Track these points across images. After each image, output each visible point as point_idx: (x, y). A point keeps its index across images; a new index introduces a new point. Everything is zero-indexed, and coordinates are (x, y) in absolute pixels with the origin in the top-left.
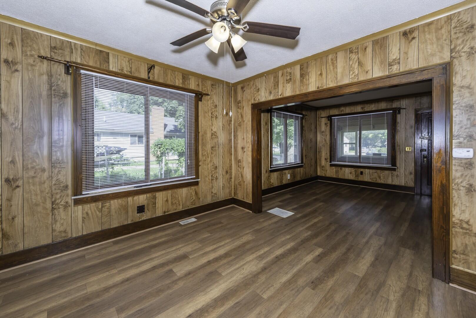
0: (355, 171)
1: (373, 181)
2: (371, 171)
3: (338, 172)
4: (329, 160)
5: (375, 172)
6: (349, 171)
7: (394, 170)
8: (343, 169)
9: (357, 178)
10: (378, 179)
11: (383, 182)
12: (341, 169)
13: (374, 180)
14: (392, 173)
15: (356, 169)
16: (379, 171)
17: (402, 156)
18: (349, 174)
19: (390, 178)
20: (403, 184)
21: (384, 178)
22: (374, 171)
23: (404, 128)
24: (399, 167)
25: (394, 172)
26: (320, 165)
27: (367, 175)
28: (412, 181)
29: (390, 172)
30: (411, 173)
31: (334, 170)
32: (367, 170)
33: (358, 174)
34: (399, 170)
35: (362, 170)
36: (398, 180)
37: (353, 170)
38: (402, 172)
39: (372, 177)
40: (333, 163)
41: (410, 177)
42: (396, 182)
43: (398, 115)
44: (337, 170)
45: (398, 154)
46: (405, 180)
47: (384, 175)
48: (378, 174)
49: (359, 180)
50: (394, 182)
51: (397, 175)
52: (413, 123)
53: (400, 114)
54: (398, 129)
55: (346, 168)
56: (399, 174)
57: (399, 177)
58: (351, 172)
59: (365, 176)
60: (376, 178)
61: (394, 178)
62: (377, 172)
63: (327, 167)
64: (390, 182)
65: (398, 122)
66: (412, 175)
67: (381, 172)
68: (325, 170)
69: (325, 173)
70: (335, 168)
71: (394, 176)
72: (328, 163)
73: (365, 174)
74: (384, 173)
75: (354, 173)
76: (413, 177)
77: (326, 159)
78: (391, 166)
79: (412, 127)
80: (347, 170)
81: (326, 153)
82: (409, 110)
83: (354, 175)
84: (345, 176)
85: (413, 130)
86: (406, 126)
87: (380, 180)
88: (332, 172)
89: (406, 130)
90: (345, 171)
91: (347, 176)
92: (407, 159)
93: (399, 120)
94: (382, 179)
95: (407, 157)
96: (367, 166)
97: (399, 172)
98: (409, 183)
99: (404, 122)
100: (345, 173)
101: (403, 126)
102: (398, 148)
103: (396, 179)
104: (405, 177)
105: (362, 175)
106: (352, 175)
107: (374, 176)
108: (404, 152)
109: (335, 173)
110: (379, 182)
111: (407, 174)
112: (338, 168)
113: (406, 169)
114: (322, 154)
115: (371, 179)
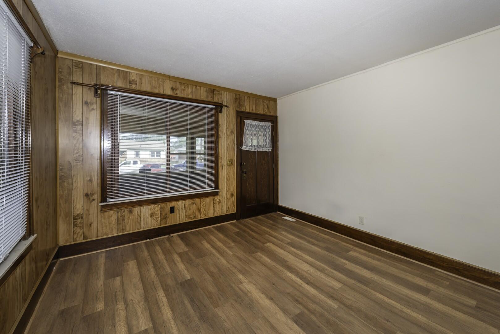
0: (160, 208)
1: (190, 220)
2: (187, 202)
3: (123, 219)
4: (97, 196)
5: (193, 204)
6: (150, 212)
7: (216, 194)
8: (136, 210)
9: (164, 221)
10: (197, 213)
11: (203, 217)
12: (131, 212)
13: (192, 216)
14: (214, 199)
15: (163, 205)
16: (198, 200)
17: (224, 172)
18: (150, 218)
19: (212, 208)
20: (225, 213)
21: (204, 209)
22: (191, 201)
24: (221, 189)
25: (217, 198)
26: (67, 215)
27: (181, 213)
28: (233, 204)
29: (212, 198)
30: (232, 195)
31: (114, 218)
32: (180, 202)
33: (166, 214)
34: (221, 193)
35: (173, 204)
36: (220, 208)
37: (156, 208)
38: (224, 195)
39: (189, 212)
40: (110, 201)
41: (231, 201)
42: (218, 211)
43: (220, 115)
44: (121, 216)
45: (220, 170)
46: (227, 205)
47: (204, 205)
48: (197, 206)
49: (169, 224)
50: (216, 213)
51: (219, 201)
52: (234, 128)
53: (222, 113)
54: (220, 135)
55: (142, 208)
56: (221, 199)
57: (221, 203)
58: (152, 213)
59: (178, 215)
60: (194, 214)
61: (216, 206)
62: (196, 202)
63: (91, 215)
64: (211, 214)
65: (220, 125)
66: (233, 198)
67: (201, 201)
68: (84, 225)
69: (83, 233)
70: (114, 213)
71: (216, 203)
72: (96, 205)
73: (178, 210)
74: (205, 202)
75: (158, 214)
76: (234, 199)
77: (87, 195)
78: (214, 188)
79: (233, 133)
80: (144, 210)
81: (89, 179)
82: (230, 110)
83: (158, 217)
84: (140, 224)
85: (234, 137)
86: (227, 131)
87: (199, 214)
88: (106, 226)
89: (227, 137)
90: (139, 213)
91: (144, 224)
92: (228, 176)
93: (220, 122)
94: (203, 212)
95: (229, 174)
96: (182, 194)
97: (221, 197)
98: (231, 209)
99: (226, 125)
100: (139, 218)
101: (224, 131)
102: (220, 161)
103: (218, 207)
104: (227, 201)
105: (173, 214)
106: (156, 217)
107: (192, 211)
108: (226, 167)
109: (114, 225)
110: (199, 218)
111: (229, 196)
112: (124, 211)
113: (228, 189)
114: (75, 181)
115: (188, 216)
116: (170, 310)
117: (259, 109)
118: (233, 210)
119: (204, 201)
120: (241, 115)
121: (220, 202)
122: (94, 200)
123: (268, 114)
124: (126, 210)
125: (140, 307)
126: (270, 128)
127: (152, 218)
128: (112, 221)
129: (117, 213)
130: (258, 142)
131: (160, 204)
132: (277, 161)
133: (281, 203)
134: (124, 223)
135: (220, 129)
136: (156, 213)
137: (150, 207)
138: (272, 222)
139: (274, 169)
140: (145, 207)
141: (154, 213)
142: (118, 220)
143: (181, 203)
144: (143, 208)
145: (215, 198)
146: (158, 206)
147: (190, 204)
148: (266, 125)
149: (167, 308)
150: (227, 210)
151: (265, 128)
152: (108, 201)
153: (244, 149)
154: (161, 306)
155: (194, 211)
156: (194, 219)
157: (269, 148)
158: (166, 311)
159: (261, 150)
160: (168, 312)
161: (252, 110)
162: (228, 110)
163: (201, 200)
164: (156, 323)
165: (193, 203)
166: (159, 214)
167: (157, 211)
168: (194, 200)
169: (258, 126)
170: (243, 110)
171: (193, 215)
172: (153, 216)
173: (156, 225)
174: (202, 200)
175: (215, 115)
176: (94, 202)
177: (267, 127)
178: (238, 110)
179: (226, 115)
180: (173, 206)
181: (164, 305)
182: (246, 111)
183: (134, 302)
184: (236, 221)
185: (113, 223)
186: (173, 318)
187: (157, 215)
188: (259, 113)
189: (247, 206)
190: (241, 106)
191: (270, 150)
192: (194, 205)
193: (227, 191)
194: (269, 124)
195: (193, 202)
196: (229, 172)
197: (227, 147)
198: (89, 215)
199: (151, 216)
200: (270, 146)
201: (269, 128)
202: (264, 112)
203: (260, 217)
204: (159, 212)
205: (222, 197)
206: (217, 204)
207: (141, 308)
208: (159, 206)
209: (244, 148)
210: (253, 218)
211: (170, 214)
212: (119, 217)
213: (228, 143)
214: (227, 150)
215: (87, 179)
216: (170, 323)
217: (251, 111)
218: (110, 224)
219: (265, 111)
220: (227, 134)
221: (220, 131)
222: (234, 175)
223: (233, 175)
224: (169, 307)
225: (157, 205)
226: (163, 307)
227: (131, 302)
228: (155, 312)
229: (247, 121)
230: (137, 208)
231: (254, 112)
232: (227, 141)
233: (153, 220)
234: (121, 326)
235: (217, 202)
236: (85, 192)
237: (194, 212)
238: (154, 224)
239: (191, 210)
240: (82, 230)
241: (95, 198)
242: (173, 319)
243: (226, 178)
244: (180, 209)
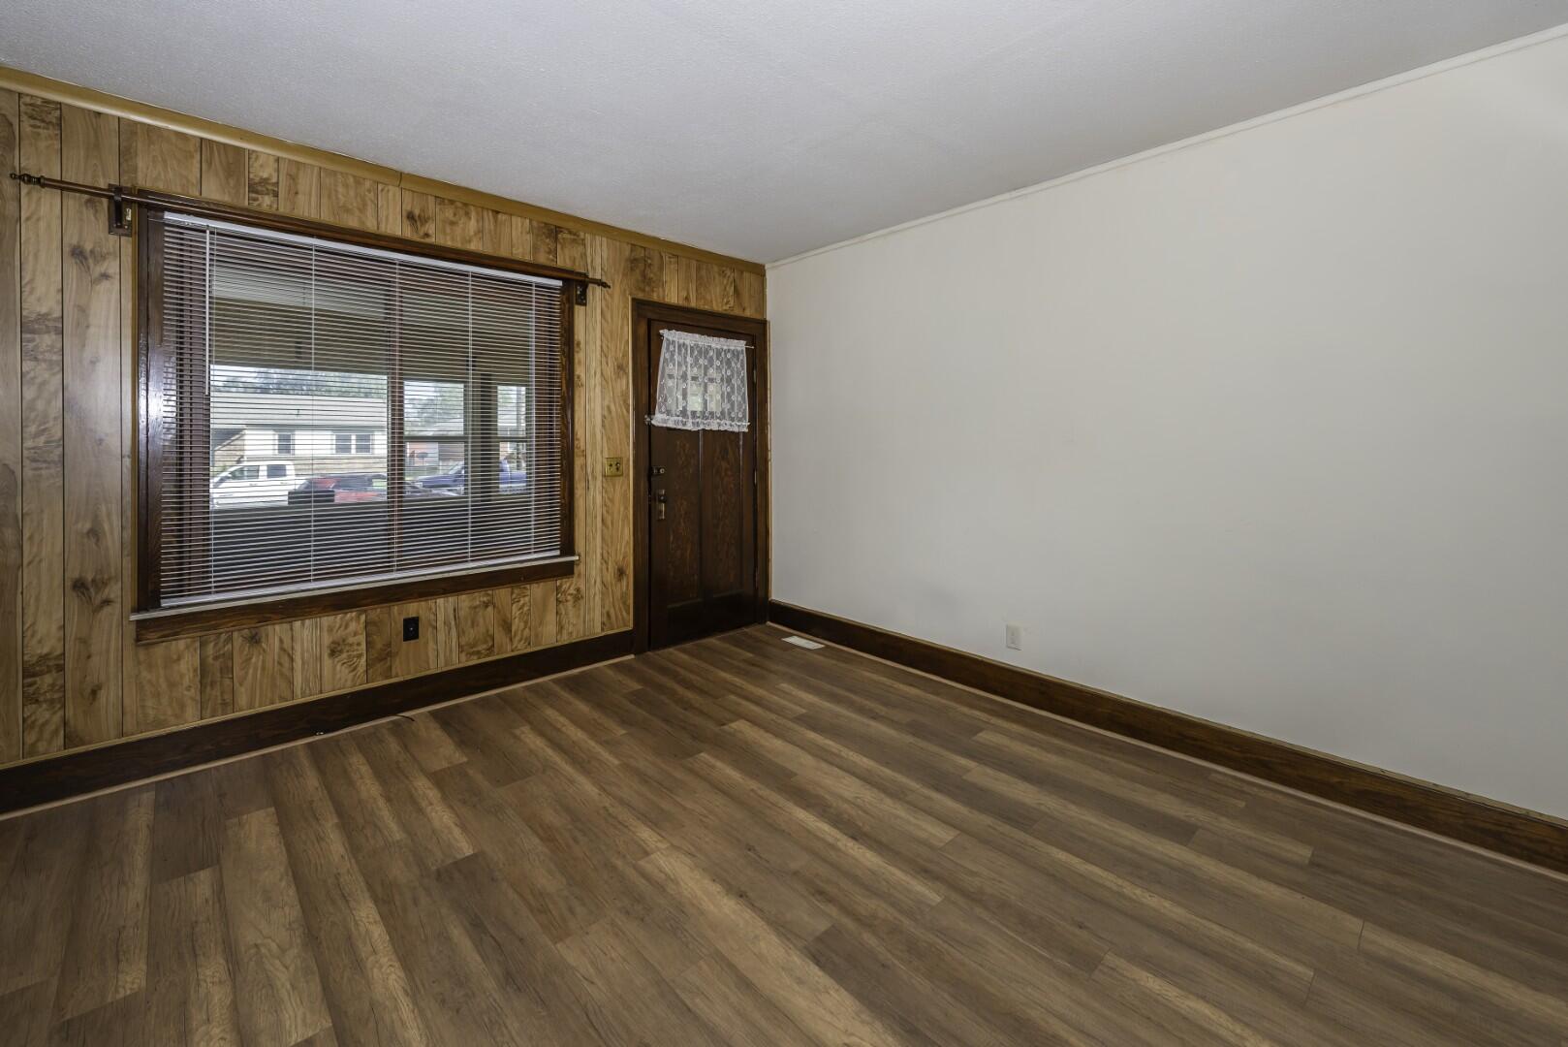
0: (367, 623)
1: (474, 661)
2: (465, 601)
3: (227, 670)
4: (121, 590)
5: (486, 605)
6: (327, 640)
7: (567, 570)
8: (276, 633)
9: (379, 667)
10: (500, 636)
11: (522, 648)
12: (254, 640)
13: (482, 647)
14: (558, 589)
15: (376, 612)
16: (502, 594)
17: (594, 498)
18: (327, 662)
19: (551, 618)
20: (598, 632)
21: (526, 623)
22: (480, 597)
23: (598, 375)
24: (583, 555)
25: (568, 585)
27: (441, 636)
28: (624, 603)
29: (551, 584)
30: (621, 573)
32: (440, 601)
33: (389, 645)
34: (582, 567)
35: (412, 608)
36: (578, 616)
37: (351, 625)
38: (594, 573)
39: (471, 634)
40: (172, 605)
41: (618, 594)
42: (574, 625)
43: (579, 310)
44: (216, 658)
45: (579, 491)
46: (603, 606)
47: (526, 609)
48: (499, 612)
49: (397, 676)
50: (565, 632)
51: (575, 592)
52: (625, 355)
53: (585, 305)
54: (579, 377)
55: (297, 624)
56: (582, 587)
57: (582, 602)
58: (333, 642)
59: (431, 645)
60: (488, 639)
61: (566, 610)
62: (495, 600)
63: (95, 660)
64: (550, 636)
65: (579, 344)
66: (624, 583)
67: (514, 596)
68: (69, 694)
69: (65, 724)
70: (187, 647)
71: (567, 601)
72: (117, 619)
73: (430, 629)
74: (527, 599)
75: (359, 644)
76: (628, 585)
77: (79, 586)
78: (558, 553)
79: (621, 372)
80: (306, 632)
81: (88, 526)
82: (611, 296)
83: (359, 656)
84: (291, 683)
85: (626, 384)
86: (604, 363)
87: (508, 640)
88: (157, 695)
89: (604, 383)
90: (287, 644)
91: (306, 680)
92: (608, 512)
93: (580, 334)
94: (520, 632)
95: (609, 503)
96: (446, 575)
97: (582, 580)
98: (617, 617)
99: (598, 343)
100: (286, 660)
101: (594, 364)
102: (578, 462)
103: (571, 612)
104: (602, 593)
105: (412, 642)
106: (349, 656)
107: (482, 630)
108: (599, 483)
109: (189, 688)
110: (506, 652)
111: (610, 577)
112: (230, 639)
113: (605, 555)
114: (31, 538)
115: (465, 648)
116: (397, 964)
117: (708, 297)
118: (625, 622)
119: (524, 596)
120: (650, 315)
121: (578, 597)
122: (107, 602)
123: (737, 312)
124: (235, 634)
125: (287, 968)
126: (743, 357)
127: (337, 660)
128: (182, 676)
129: (203, 645)
130: (705, 403)
131: (365, 611)
132: (766, 461)
133: (779, 593)
134: (227, 682)
135: (579, 356)
136: (351, 640)
137: (326, 620)
138: (751, 655)
139: (755, 486)
140: (307, 622)
141: (344, 641)
142: (203, 669)
143: (443, 605)
144: (303, 625)
145: (561, 586)
146: (358, 617)
147: (475, 608)
148: (732, 348)
149: (386, 959)
150: (603, 624)
151: (729, 356)
152: (165, 603)
153: (660, 425)
154: (363, 955)
155: (488, 631)
156: (488, 655)
157: (740, 420)
158: (383, 970)
159: (715, 428)
160: (388, 974)
161: (687, 299)
162: (607, 297)
163: (512, 593)
164: (346, 1012)
165: (484, 602)
166: (364, 646)
167: (355, 634)
168: (488, 595)
169: (704, 352)
170: (655, 297)
171: (486, 642)
172: (341, 652)
173: (349, 683)
174: (516, 591)
175: (562, 312)
176: (107, 610)
177: (736, 354)
178: (640, 296)
179: (599, 311)
180: (414, 616)
181: (375, 952)
182: (667, 300)
183: (263, 950)
184: (632, 656)
185: (186, 682)
186: (405, 991)
187: (355, 647)
188: (707, 307)
189: (670, 606)
190: (649, 284)
191: (742, 426)
192: (490, 609)
193: (604, 561)
194: (740, 345)
195: (485, 599)
196: (609, 498)
197: (604, 417)
198: (89, 657)
199: (333, 653)
200: (744, 416)
201: (741, 358)
202: (724, 308)
203: (713, 641)
204: (362, 638)
205: (587, 581)
206: (570, 604)
207: (291, 969)
208: (363, 617)
209: (659, 419)
210: (688, 645)
211: (405, 644)
212: (210, 660)
213: (606, 403)
214: (603, 426)
215: (80, 526)
216: (397, 1009)
217: (682, 303)
218: (172, 685)
219: (727, 303)
220: (602, 374)
221: (579, 362)
222: (626, 508)
223: (622, 509)
224: (393, 957)
225: (354, 614)
226: (371, 958)
227: (253, 951)
228: (342, 978)
229: (668, 335)
230: (277, 627)
231: (693, 304)
232: (603, 399)
233: (338, 667)
234: (211, 1039)
235: (569, 598)
236: (74, 574)
237: (491, 632)
238: (341, 679)
239: (478, 625)
240: (61, 713)
241: (112, 596)
242: (408, 995)
243: (599, 519)
244: (440, 624)
